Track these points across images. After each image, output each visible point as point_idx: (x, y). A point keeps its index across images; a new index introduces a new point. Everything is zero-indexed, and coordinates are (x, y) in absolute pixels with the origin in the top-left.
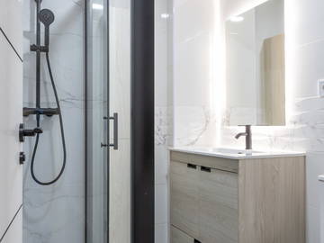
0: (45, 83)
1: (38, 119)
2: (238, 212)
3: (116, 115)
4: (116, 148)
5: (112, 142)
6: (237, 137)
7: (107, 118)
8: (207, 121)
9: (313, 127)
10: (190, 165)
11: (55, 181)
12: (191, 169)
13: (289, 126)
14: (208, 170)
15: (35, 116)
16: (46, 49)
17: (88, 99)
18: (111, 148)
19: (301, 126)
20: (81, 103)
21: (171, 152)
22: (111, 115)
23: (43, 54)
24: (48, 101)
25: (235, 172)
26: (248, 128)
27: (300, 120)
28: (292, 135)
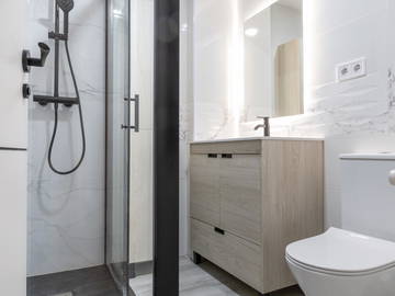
0: (64, 73)
1: (56, 108)
2: (260, 192)
3: (137, 96)
4: (137, 130)
5: (132, 123)
6: (256, 128)
7: (128, 99)
8: (226, 119)
9: (331, 112)
10: (210, 155)
11: (74, 170)
12: (211, 159)
13: (307, 114)
14: (230, 156)
15: (53, 104)
16: (65, 37)
17: (109, 91)
18: (132, 130)
19: (319, 113)
20: (101, 95)
21: (191, 144)
22: (132, 97)
23: (62, 42)
24: (66, 91)
25: (258, 153)
26: (266, 119)
27: (319, 107)
28: (310, 123)
